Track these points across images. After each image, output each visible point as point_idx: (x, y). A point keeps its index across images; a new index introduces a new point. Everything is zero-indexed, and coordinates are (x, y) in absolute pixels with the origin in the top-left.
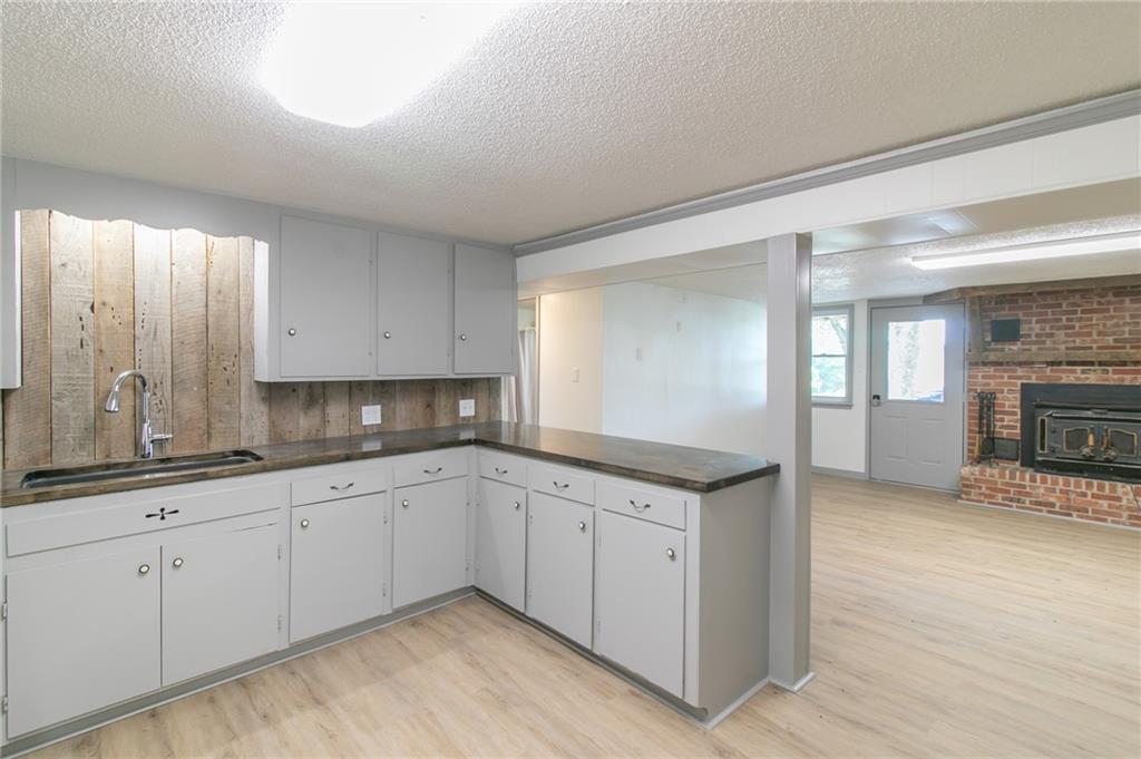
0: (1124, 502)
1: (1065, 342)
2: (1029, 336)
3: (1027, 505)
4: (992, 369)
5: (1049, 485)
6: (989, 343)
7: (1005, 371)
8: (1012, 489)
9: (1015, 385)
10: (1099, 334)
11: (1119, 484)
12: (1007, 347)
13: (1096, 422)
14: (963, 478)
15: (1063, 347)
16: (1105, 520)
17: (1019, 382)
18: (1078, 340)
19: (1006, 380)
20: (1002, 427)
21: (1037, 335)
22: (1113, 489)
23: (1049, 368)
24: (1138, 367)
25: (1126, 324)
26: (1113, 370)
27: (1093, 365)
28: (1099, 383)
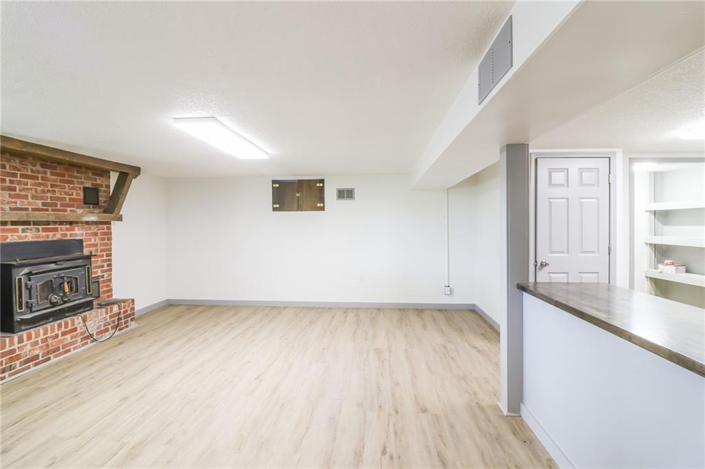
0: (78, 330)
1: (9, 203)
3: (18, 368)
5: (33, 339)
10: (33, 197)
11: (75, 317)
15: (7, 207)
18: (18, 201)
24: (57, 226)
25: (48, 191)
26: (43, 228)
27: (30, 225)
28: (33, 240)
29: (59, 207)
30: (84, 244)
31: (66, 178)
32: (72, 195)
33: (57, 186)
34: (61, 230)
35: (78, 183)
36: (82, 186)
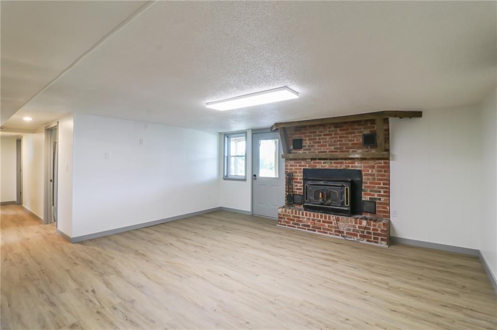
0: (333, 224)
2: (305, 146)
3: (301, 226)
4: (293, 161)
5: (308, 217)
6: (292, 150)
7: (298, 163)
8: (296, 219)
9: (301, 169)
10: (329, 145)
11: (332, 216)
12: (298, 152)
13: (324, 187)
14: (279, 214)
15: (317, 151)
16: (326, 233)
17: (302, 168)
18: (322, 148)
19: (298, 167)
20: (297, 189)
21: (309, 146)
22: (329, 219)
23: (313, 161)
24: (343, 161)
25: (338, 141)
26: (334, 162)
27: (327, 160)
28: (330, 168)
29: (344, 149)
30: (363, 173)
31: (350, 131)
32: (354, 141)
33: (343, 137)
34: (346, 163)
35: (359, 132)
36: (361, 134)
